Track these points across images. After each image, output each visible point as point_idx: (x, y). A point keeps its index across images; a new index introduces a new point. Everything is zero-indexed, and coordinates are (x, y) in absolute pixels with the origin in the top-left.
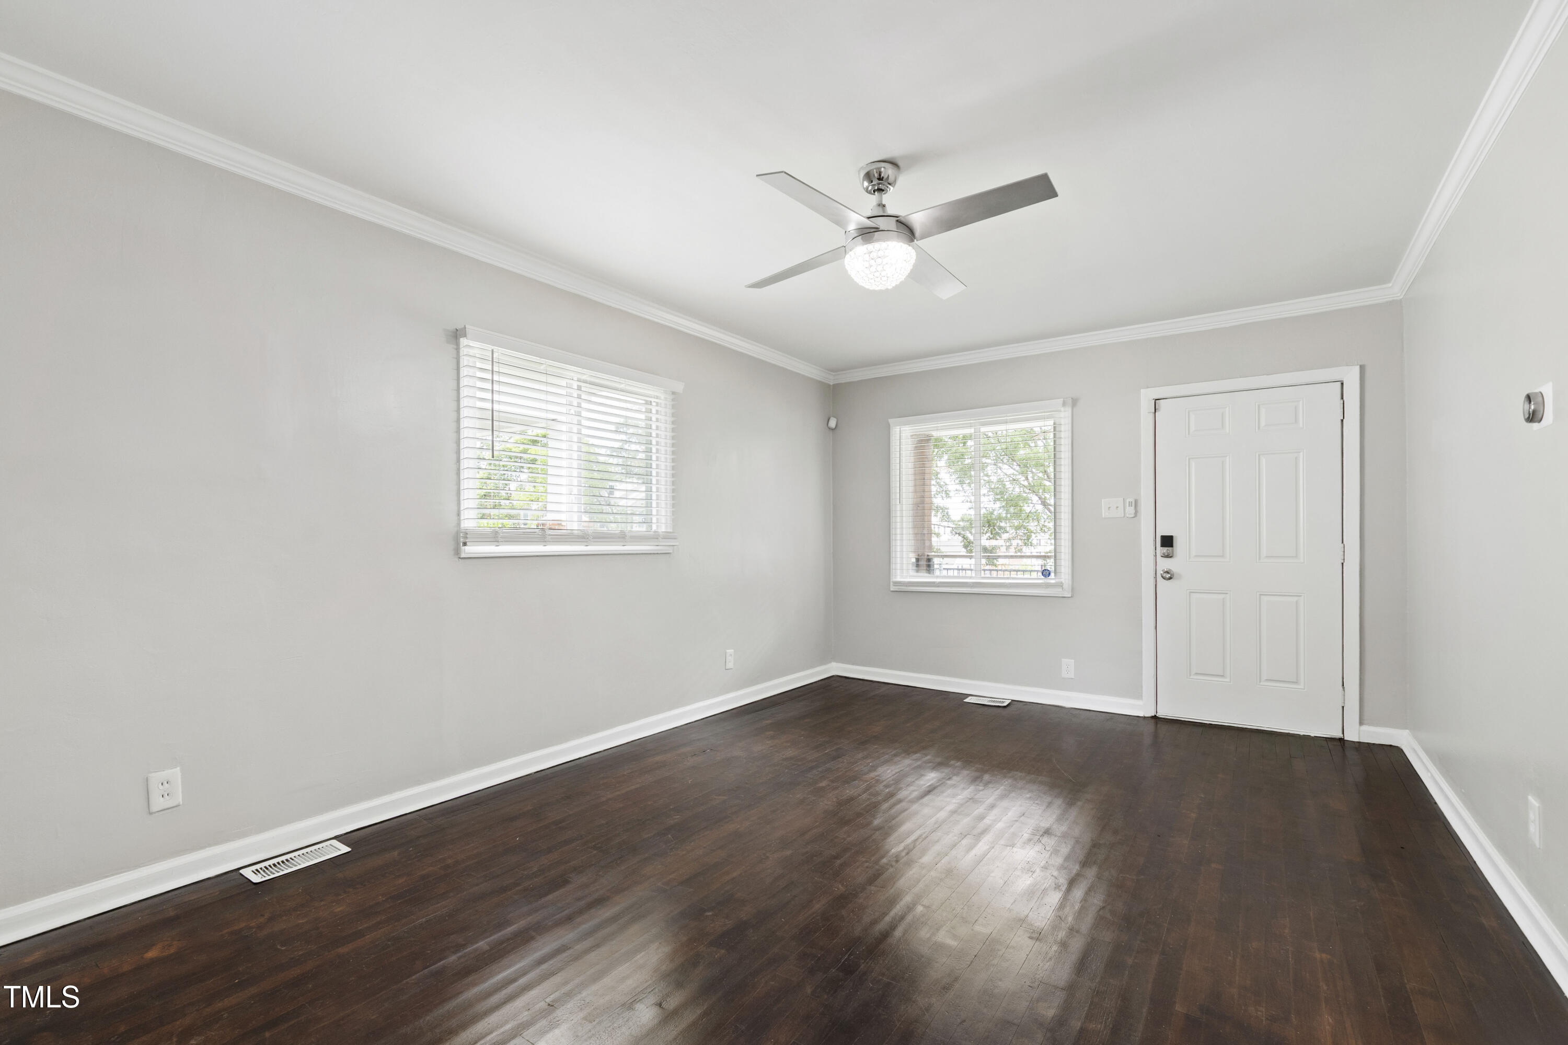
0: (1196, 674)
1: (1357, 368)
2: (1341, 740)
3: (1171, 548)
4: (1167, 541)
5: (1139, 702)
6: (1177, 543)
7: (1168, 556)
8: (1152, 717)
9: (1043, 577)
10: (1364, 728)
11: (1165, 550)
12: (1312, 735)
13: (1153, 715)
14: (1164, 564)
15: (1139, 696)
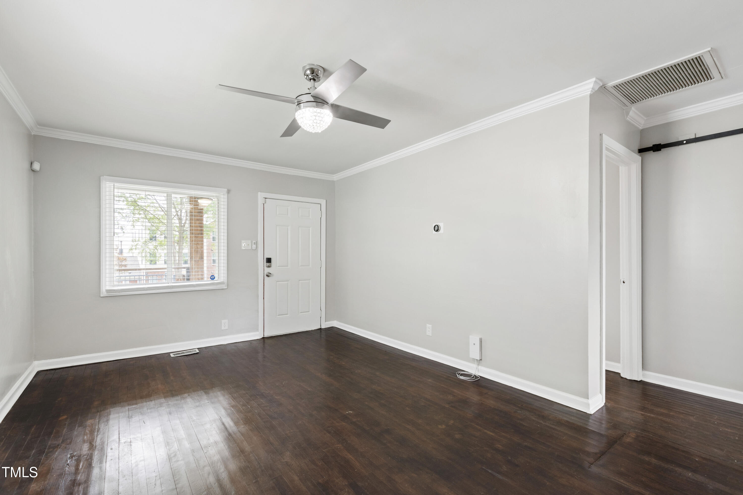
0: (279, 315)
1: (325, 200)
2: (321, 329)
3: (270, 263)
4: (269, 260)
5: (257, 333)
6: (273, 261)
7: (269, 267)
8: (262, 338)
9: (211, 280)
10: (327, 323)
11: (268, 264)
12: (313, 329)
13: (263, 337)
14: (267, 270)
15: (257, 330)
